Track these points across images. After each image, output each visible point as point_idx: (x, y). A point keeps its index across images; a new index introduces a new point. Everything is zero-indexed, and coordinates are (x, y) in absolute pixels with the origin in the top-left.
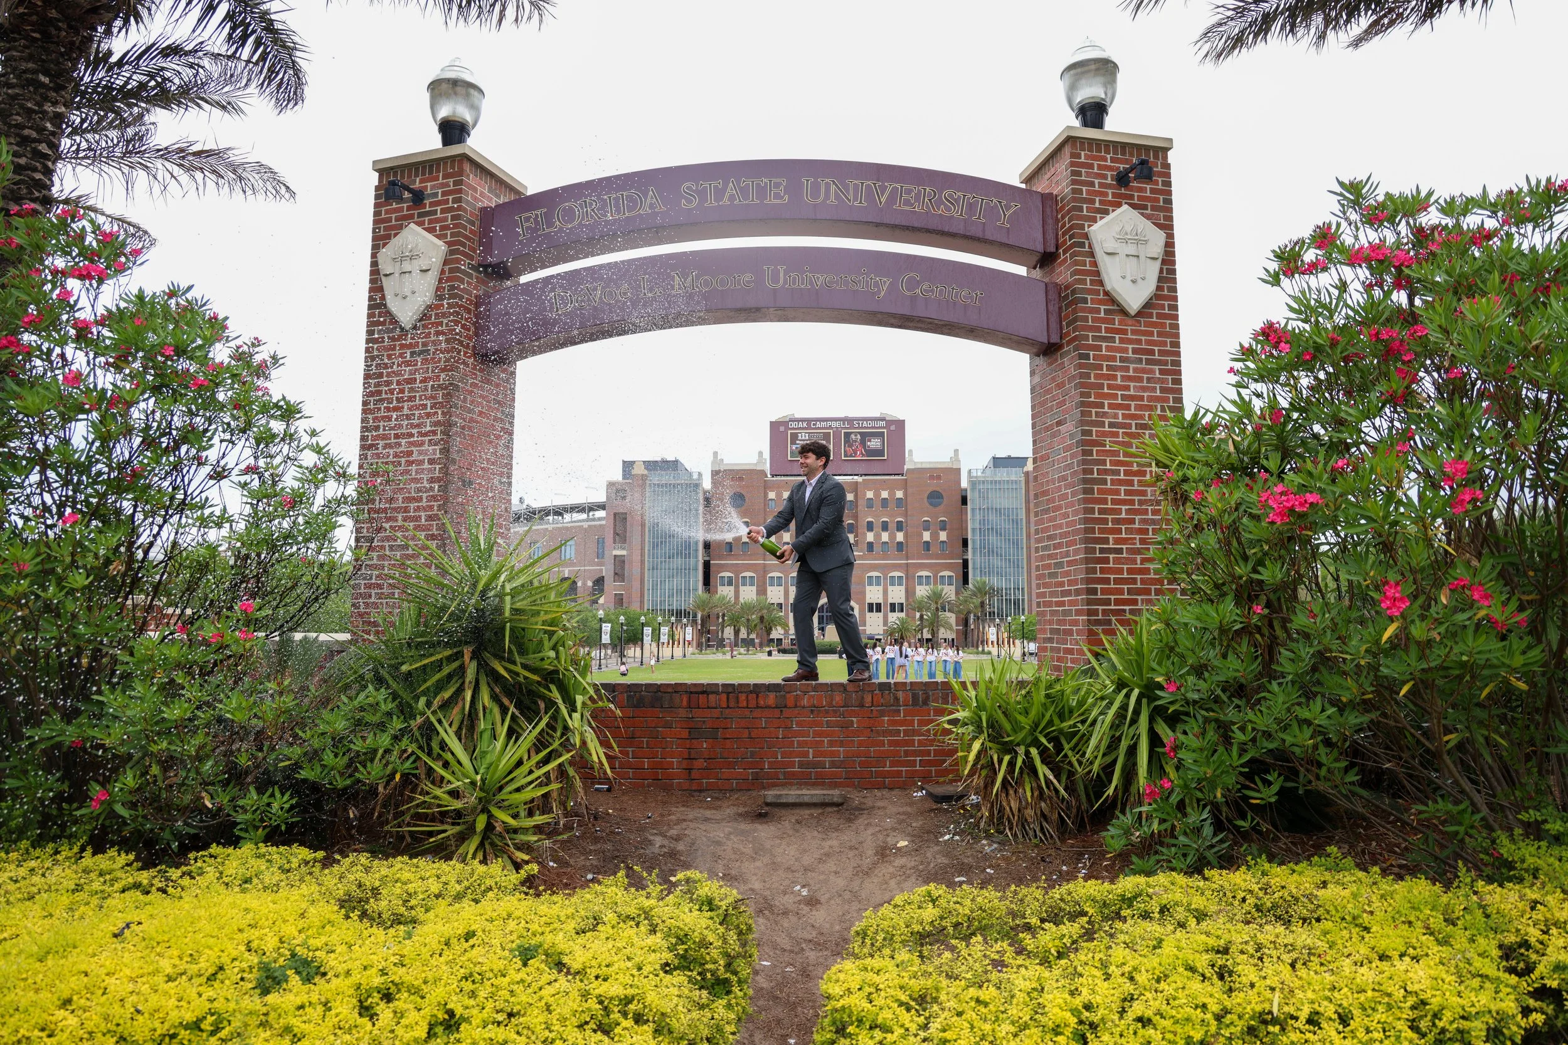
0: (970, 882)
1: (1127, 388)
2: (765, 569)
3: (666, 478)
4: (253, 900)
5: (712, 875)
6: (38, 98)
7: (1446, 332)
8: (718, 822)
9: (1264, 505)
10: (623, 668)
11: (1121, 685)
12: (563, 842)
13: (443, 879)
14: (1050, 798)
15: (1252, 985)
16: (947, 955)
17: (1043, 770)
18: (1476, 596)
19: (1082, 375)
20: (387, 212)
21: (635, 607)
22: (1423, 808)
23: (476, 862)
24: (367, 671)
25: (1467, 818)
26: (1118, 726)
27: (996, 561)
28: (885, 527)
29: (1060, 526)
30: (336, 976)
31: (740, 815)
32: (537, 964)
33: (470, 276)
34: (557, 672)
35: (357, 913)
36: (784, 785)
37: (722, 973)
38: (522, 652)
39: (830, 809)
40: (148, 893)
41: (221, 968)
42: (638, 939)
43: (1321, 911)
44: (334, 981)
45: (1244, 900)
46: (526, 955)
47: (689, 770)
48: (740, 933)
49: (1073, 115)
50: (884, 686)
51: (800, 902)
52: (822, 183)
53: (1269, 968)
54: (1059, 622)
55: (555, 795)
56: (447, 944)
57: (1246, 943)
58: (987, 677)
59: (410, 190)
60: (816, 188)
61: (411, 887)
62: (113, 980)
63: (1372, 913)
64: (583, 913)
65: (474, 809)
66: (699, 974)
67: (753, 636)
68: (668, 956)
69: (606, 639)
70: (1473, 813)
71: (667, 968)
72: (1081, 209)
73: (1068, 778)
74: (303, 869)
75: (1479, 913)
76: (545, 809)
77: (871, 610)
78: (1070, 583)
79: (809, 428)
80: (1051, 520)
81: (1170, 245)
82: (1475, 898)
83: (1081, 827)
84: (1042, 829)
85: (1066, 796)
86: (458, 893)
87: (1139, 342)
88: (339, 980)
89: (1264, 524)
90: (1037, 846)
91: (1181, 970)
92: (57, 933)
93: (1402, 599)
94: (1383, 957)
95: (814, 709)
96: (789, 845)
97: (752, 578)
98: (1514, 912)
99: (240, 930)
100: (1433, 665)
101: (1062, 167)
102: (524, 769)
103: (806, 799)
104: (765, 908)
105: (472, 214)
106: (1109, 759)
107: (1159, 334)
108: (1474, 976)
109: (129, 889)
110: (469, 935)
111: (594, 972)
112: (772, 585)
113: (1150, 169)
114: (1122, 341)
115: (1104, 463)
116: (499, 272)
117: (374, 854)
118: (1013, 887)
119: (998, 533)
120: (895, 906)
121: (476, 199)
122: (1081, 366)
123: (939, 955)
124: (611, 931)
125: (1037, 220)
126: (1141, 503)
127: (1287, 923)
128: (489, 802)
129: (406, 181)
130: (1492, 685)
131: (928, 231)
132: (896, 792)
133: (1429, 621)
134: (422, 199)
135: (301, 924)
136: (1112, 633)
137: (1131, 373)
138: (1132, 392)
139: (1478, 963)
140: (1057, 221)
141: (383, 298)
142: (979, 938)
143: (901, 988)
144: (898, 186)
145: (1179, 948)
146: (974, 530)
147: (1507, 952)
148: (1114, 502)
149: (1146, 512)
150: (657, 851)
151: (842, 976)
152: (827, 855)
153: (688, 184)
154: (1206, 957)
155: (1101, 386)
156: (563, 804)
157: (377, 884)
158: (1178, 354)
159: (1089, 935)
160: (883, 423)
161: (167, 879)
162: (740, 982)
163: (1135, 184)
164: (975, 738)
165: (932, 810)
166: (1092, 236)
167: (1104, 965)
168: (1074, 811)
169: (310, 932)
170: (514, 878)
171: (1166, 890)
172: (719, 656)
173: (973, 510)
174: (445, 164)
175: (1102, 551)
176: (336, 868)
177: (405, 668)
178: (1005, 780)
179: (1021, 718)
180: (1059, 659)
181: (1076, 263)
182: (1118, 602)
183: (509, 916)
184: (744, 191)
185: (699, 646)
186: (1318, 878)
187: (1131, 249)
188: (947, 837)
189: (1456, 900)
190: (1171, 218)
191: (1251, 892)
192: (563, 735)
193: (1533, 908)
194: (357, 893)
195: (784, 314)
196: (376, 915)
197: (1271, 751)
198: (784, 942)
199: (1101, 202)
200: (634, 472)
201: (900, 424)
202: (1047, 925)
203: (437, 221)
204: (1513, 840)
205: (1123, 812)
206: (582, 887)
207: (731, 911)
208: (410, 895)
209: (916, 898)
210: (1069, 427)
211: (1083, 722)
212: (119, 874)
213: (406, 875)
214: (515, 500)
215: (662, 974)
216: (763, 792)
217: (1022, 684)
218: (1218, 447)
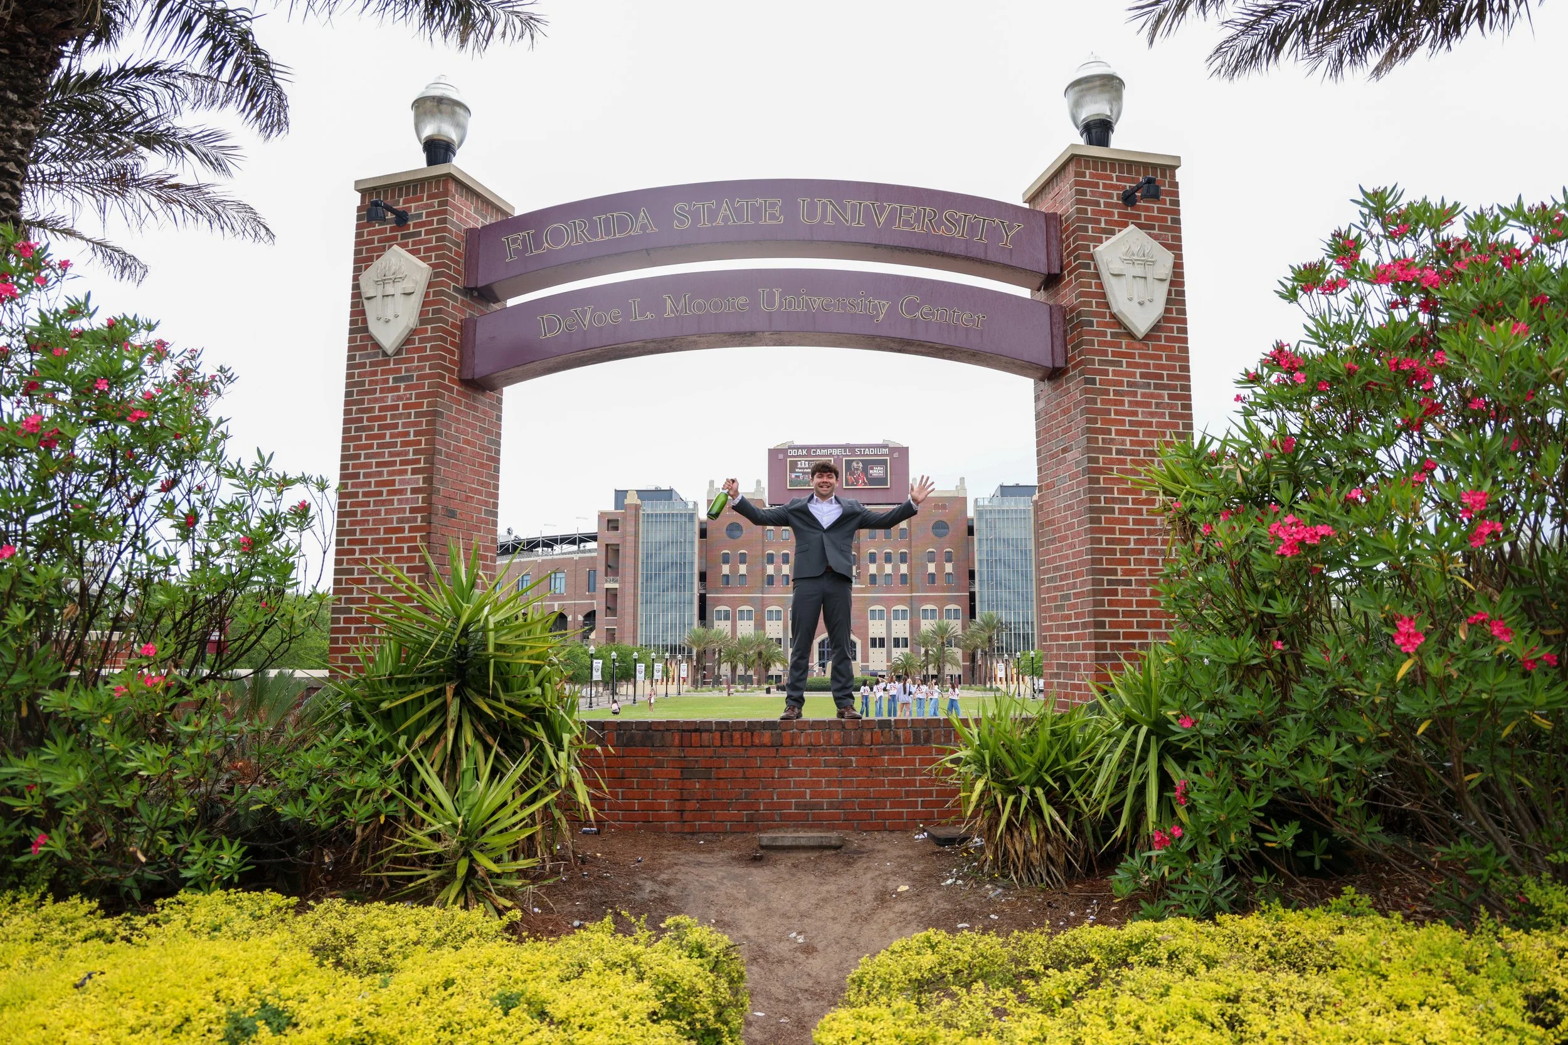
0: (971, 929)
1: (1135, 414)
2: (763, 603)
3: (662, 508)
4: (222, 947)
5: (703, 920)
6: (6, 116)
7: (1463, 358)
8: (711, 865)
9: (1275, 537)
10: (615, 707)
11: (1129, 722)
12: (549, 887)
13: (422, 925)
14: (1057, 840)
15: (1264, 1035)
16: (947, 1002)
17: (1048, 811)
18: (1496, 632)
19: (1088, 401)
20: (369, 233)
21: (627, 643)
22: (1446, 850)
23: (457, 907)
24: (345, 707)
25: (1491, 861)
26: (1126, 765)
27: (1004, 594)
28: (888, 558)
29: (1067, 557)
30: (309, 1027)
31: (734, 858)
32: (519, 1013)
33: (455, 299)
34: (543, 709)
35: (331, 960)
36: (779, 827)
37: (712, 1023)
38: (507, 688)
39: (827, 852)
40: (111, 942)
41: (187, 1020)
42: (624, 986)
43: (1337, 958)
44: (307, 1031)
45: (1257, 946)
46: (507, 1003)
47: (681, 812)
48: (731, 981)
49: (1078, 132)
50: (885, 724)
51: (796, 950)
52: (820, 202)
53: (1281, 1018)
54: (1066, 657)
55: (539, 837)
56: (425, 992)
57: (1258, 991)
58: (990, 714)
59: (393, 211)
60: (812, 207)
61: (388, 935)
62: (72, 1033)
63: (1389, 960)
64: (567, 960)
65: (455, 853)
66: (689, 1024)
67: (751, 672)
68: (656, 1005)
69: (597, 676)
70: (1497, 855)
71: (654, 1017)
72: (1086, 229)
73: (1076, 819)
74: (276, 916)
75: (1503, 961)
76: (530, 853)
77: (874, 645)
78: (1077, 615)
79: (809, 455)
80: (1056, 550)
81: (1178, 266)
82: (1499, 945)
83: (1090, 871)
84: (1048, 873)
85: (1073, 838)
86: (438, 941)
87: (1147, 366)
88: (312, 1031)
89: (1274, 557)
90: (1043, 890)
91: (1189, 1018)
92: (14, 984)
93: (1416, 635)
94: (1401, 1007)
95: (812, 748)
96: (784, 890)
97: (749, 611)
98: (1541, 960)
99: (208, 980)
100: (1450, 702)
101: (1066, 187)
102: (508, 810)
103: (803, 842)
104: (759, 956)
105: (457, 235)
106: (1117, 799)
107: (1168, 358)
108: (1498, 1027)
109: (91, 938)
110: (448, 983)
111: (578, 1021)
112: (770, 619)
113: (1158, 187)
114: (1129, 365)
115: (1111, 491)
116: (484, 295)
117: (350, 900)
118: (1016, 933)
119: (1007, 565)
120: (893, 952)
121: (461, 219)
122: (1086, 391)
123: (938, 1003)
124: (597, 979)
125: (1041, 242)
126: (1150, 532)
127: (1302, 971)
128: (470, 844)
129: (389, 201)
130: (1514, 723)
131: (929, 252)
132: (897, 834)
133: (1446, 656)
134: (406, 220)
135: (273, 972)
136: (1119, 668)
137: (1139, 399)
138: (1140, 418)
139: (1501, 1013)
140: (1062, 241)
141: (365, 321)
142: (981, 984)
143: (897, 1037)
144: (897, 206)
145: (1187, 996)
146: (980, 561)
147: (1534, 1003)
148: (1122, 531)
149: (1155, 542)
150: (646, 896)
151: (835, 1025)
152: (825, 900)
153: (681, 204)
154: (1217, 1005)
155: (1108, 412)
156: (549, 847)
157: (352, 931)
158: (1188, 378)
159: (1095, 982)
160: (886, 451)
161: (133, 928)
162: (730, 1032)
163: (1142, 204)
164: (978, 777)
165: (934, 853)
166: (1097, 257)
167: (1109, 1013)
168: (1082, 854)
169: (282, 981)
170: (497, 924)
171: (1175, 936)
172: (715, 694)
173: (980, 540)
174: (430, 184)
175: (1110, 582)
176: (310, 914)
177: (385, 706)
178: (1009, 821)
179: (1025, 757)
180: (1066, 696)
181: (1081, 285)
182: (1127, 636)
183: (490, 963)
184: (738, 212)
185: (695, 683)
186: (1335, 924)
187: (1138, 270)
188: (949, 881)
189: (1478, 947)
190: (1179, 239)
191: (1264, 938)
192: (549, 774)
193: (1561, 957)
194: (332, 941)
195: (781, 338)
196: (351, 964)
197: (1284, 790)
198: (779, 991)
199: (1106, 222)
200: (627, 502)
201: (904, 452)
202: (1051, 972)
203: (421, 242)
204: (1540, 885)
205: (1132, 855)
206: (568, 934)
207: (721, 958)
208: (387, 942)
209: (914, 944)
210: (1075, 455)
211: (1090, 761)
212: (82, 922)
213: (383, 922)
214: (501, 531)
215: (649, 1023)
216: (758, 835)
217: (1026, 721)
218: (1226, 477)
